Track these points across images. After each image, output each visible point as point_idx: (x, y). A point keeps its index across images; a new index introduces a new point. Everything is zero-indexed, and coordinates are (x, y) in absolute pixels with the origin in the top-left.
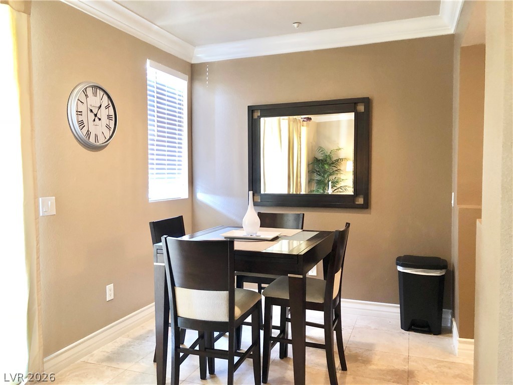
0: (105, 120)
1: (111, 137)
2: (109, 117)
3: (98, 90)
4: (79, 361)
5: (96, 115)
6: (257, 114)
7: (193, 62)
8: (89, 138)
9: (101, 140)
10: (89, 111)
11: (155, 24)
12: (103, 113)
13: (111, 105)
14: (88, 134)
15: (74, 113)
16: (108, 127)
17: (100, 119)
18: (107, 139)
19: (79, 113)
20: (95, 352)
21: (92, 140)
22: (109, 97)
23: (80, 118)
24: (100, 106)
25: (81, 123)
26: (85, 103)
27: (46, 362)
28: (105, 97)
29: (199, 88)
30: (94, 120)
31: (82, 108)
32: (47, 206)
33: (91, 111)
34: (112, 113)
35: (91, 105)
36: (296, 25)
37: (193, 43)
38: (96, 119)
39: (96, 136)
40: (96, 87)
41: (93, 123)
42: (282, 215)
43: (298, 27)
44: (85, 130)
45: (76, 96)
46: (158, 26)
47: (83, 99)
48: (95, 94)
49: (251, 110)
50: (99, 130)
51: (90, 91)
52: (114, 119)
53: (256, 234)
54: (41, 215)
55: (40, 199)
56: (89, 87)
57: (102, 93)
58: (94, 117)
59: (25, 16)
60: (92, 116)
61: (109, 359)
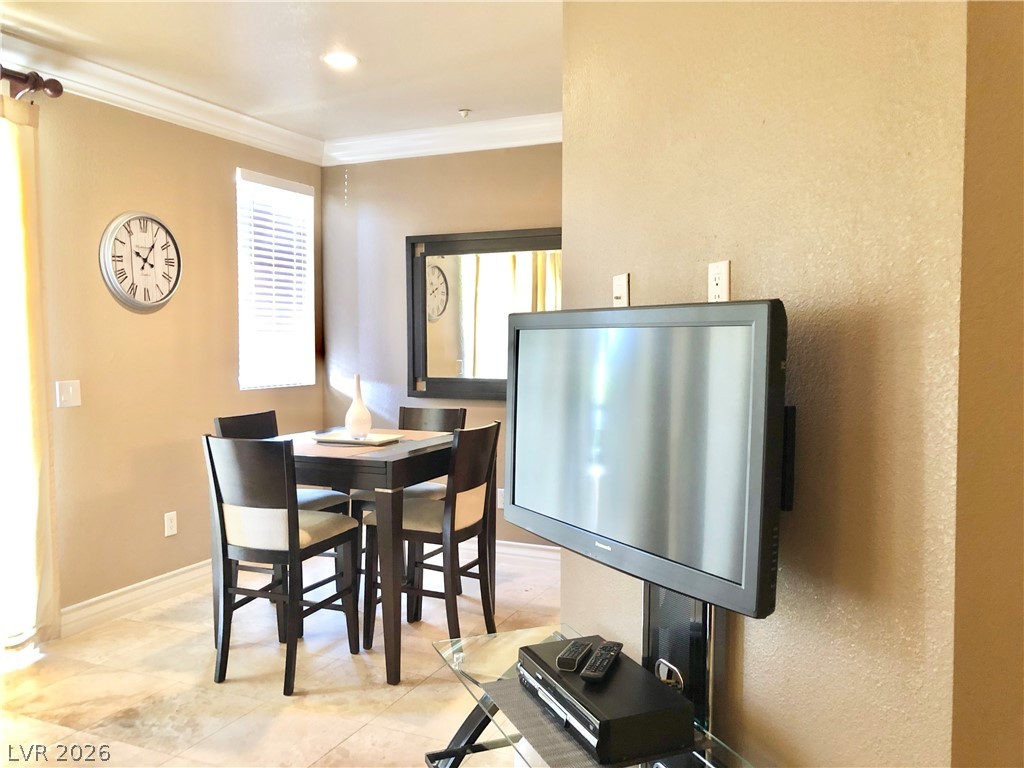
0: (161, 266)
1: (170, 292)
2: (168, 262)
3: (149, 223)
4: (118, 619)
5: (145, 260)
6: (420, 249)
7: (323, 164)
8: (134, 294)
9: (155, 297)
10: (134, 255)
11: (245, 114)
12: (158, 257)
13: (171, 243)
14: (133, 288)
15: (109, 259)
16: (166, 276)
17: (152, 266)
18: (165, 295)
19: (117, 258)
20: (144, 609)
21: (139, 297)
22: (168, 232)
23: (120, 266)
24: (153, 247)
25: (121, 274)
26: (128, 243)
27: (65, 613)
28: (162, 232)
29: (333, 208)
30: (143, 268)
31: (122, 250)
32: (68, 393)
33: (138, 254)
34: (172, 254)
35: (137, 246)
36: (463, 113)
37: (321, 136)
38: (147, 265)
39: (146, 291)
40: (145, 220)
41: (140, 272)
42: (420, 410)
43: (466, 115)
44: (127, 284)
45: (113, 232)
46: (253, 117)
47: (124, 237)
48: (144, 229)
49: (412, 243)
50: (152, 282)
51: (135, 226)
52: (176, 264)
53: (365, 436)
54: (58, 406)
55: (57, 383)
56: (136, 219)
57: (156, 226)
58: (142, 262)
59: (30, 129)
60: (139, 262)
61: (162, 617)
